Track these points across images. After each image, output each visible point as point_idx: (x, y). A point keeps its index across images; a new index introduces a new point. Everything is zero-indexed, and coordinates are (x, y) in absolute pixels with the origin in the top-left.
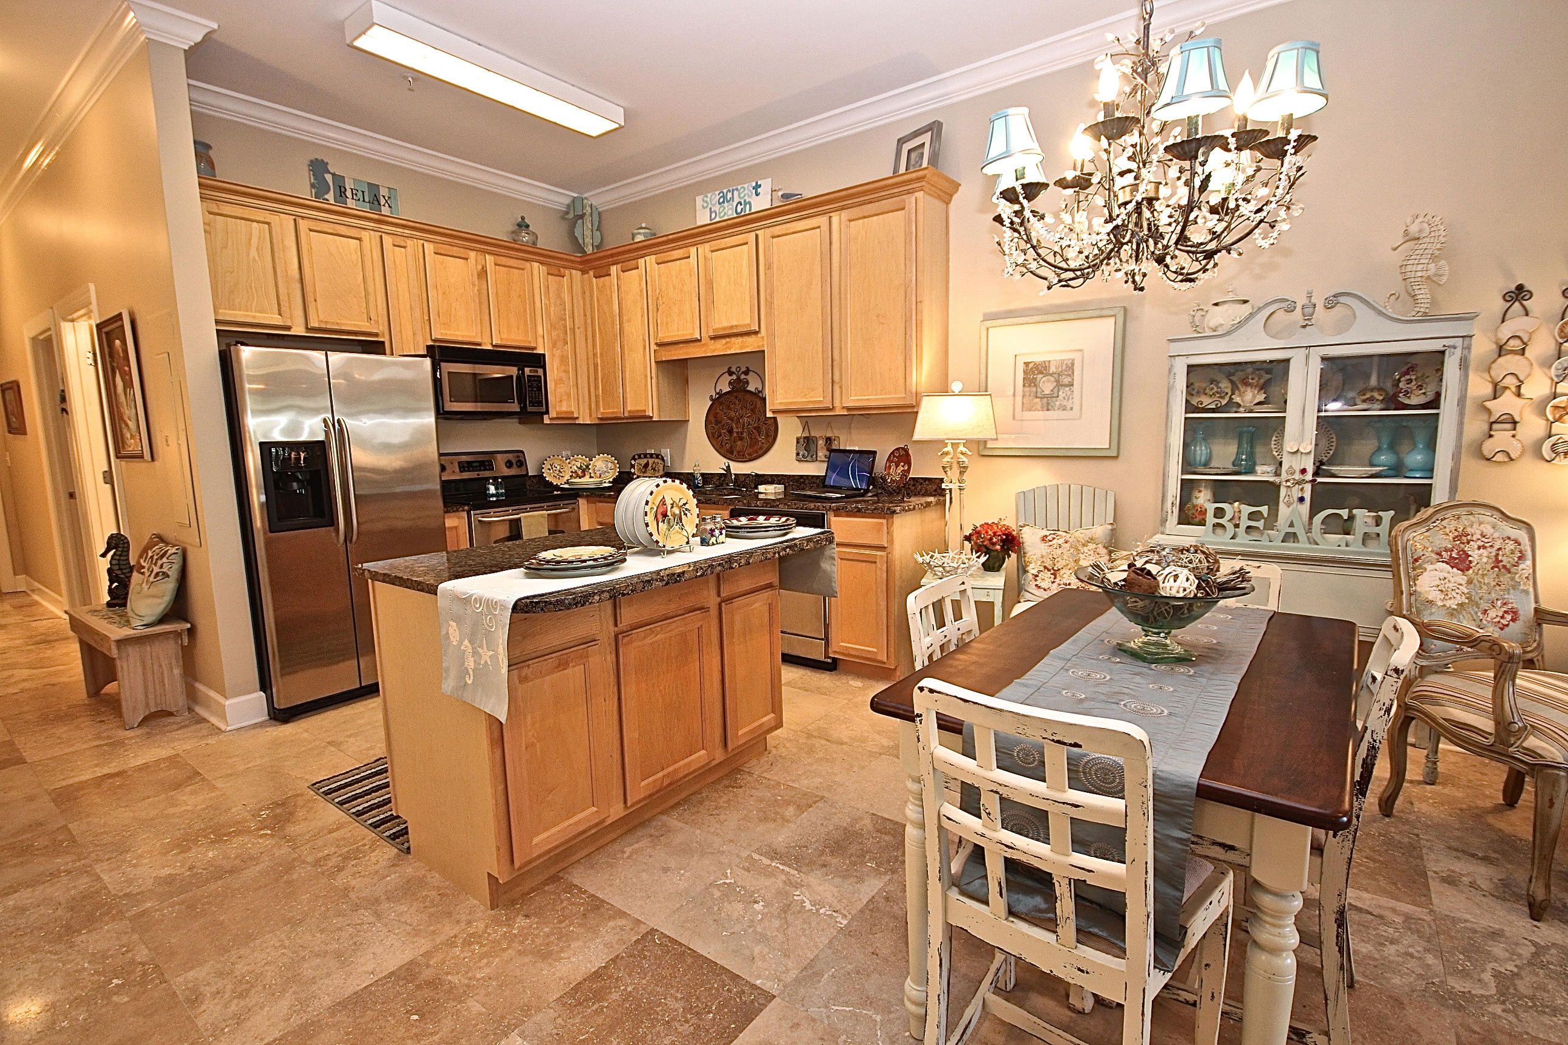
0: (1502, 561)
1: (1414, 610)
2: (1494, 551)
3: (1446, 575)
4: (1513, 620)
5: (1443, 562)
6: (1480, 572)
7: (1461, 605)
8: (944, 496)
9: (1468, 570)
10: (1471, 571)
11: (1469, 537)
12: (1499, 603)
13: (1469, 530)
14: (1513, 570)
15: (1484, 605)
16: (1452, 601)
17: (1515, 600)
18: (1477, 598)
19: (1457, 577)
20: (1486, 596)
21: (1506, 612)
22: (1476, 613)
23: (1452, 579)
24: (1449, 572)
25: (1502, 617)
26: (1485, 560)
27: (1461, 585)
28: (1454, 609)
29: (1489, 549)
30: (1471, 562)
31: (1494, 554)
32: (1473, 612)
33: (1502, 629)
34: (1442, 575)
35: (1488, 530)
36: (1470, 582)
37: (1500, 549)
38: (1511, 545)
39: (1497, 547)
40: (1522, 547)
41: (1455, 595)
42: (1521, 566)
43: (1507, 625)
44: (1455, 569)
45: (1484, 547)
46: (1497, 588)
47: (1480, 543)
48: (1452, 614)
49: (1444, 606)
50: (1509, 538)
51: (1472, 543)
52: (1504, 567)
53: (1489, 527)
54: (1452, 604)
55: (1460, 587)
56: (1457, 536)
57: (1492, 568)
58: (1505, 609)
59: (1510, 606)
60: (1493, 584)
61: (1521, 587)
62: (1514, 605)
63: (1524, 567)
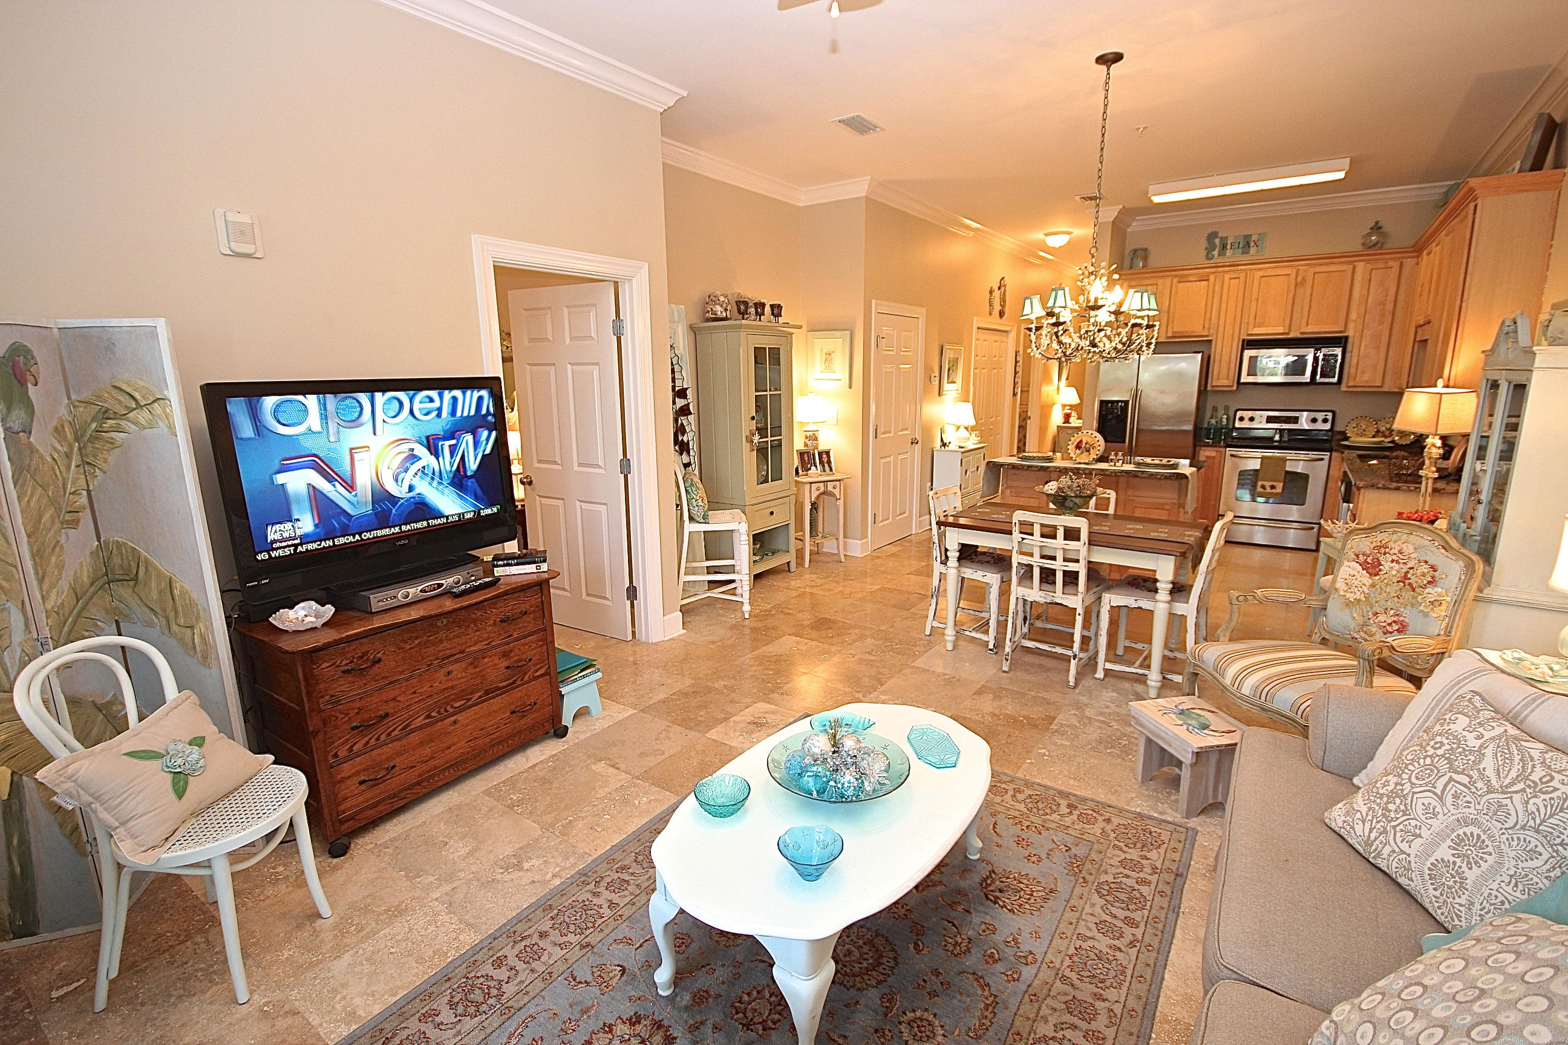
0: (1409, 579)
2: (1405, 568)
3: (1356, 573)
4: (1398, 631)
5: (1357, 562)
6: (1386, 581)
7: (1359, 600)
8: (1420, 483)
9: (1376, 575)
10: (1377, 577)
11: (1387, 550)
12: (1392, 612)
13: (1390, 544)
14: (1418, 590)
15: (1376, 609)
16: (1352, 595)
17: (1409, 615)
18: (1374, 601)
19: (1366, 579)
20: (1383, 603)
21: (1394, 622)
22: (1368, 611)
23: (1359, 579)
24: (1358, 572)
25: (1390, 624)
26: (1393, 572)
28: (1354, 602)
29: (1401, 566)
30: (1380, 570)
31: (1405, 570)
32: (1365, 610)
33: (1385, 634)
34: (1350, 572)
35: (1408, 549)
36: (1373, 586)
37: (1410, 568)
38: (1425, 568)
39: (1410, 565)
40: (1436, 574)
41: (1354, 590)
42: (1427, 590)
43: (1391, 633)
44: (1365, 572)
45: (1397, 562)
46: (1396, 599)
47: (1393, 557)
48: (1348, 605)
49: (1346, 596)
50: (1426, 562)
51: (1387, 555)
52: (1410, 584)
53: (1410, 547)
54: (1351, 597)
55: (1363, 587)
56: (1378, 546)
57: (1398, 582)
58: (1395, 619)
59: (1401, 619)
60: (1393, 594)
61: (1421, 608)
62: (1406, 620)
63: (1432, 592)
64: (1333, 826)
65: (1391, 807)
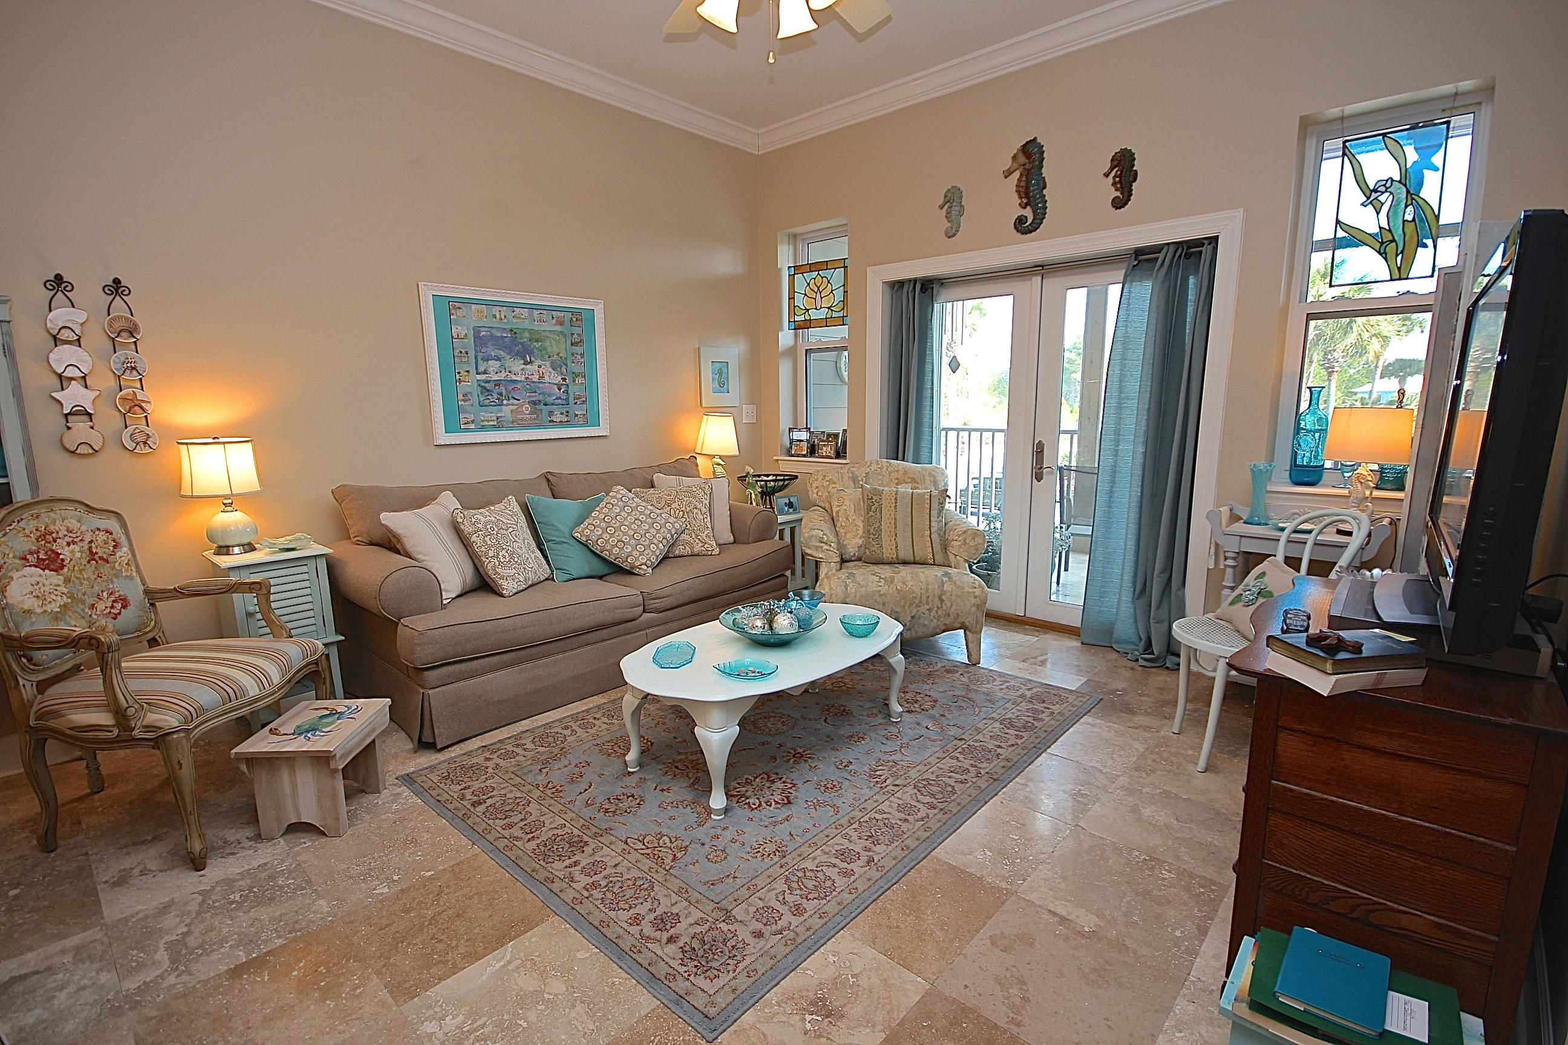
0: (97, 553)
1: (11, 625)
2: (85, 545)
3: (38, 579)
4: (124, 607)
5: (30, 566)
6: (76, 568)
7: (65, 606)
9: (62, 569)
10: (66, 570)
11: (54, 535)
12: (105, 594)
13: (52, 528)
14: (111, 559)
15: (90, 601)
16: (53, 605)
17: (121, 587)
18: (80, 595)
19: (52, 579)
20: (89, 591)
21: (114, 601)
22: (83, 610)
23: (45, 582)
24: (40, 576)
25: (112, 607)
26: (78, 555)
27: (59, 585)
28: (57, 612)
29: (80, 544)
31: (86, 547)
32: (79, 610)
33: (115, 619)
34: (33, 580)
35: (74, 524)
36: (68, 580)
37: (91, 542)
38: (102, 537)
39: (87, 540)
40: (114, 536)
41: (54, 598)
42: (118, 554)
43: (120, 613)
44: (47, 571)
45: (74, 543)
46: (99, 580)
47: (68, 539)
48: (56, 618)
49: (45, 611)
50: (99, 529)
51: (58, 540)
52: (101, 558)
53: (74, 522)
54: (54, 607)
55: (58, 588)
56: (40, 537)
57: (89, 562)
58: (112, 598)
59: (117, 595)
60: (93, 577)
61: (124, 574)
62: (122, 593)
63: (121, 554)
64: (515, 591)
65: (516, 560)
